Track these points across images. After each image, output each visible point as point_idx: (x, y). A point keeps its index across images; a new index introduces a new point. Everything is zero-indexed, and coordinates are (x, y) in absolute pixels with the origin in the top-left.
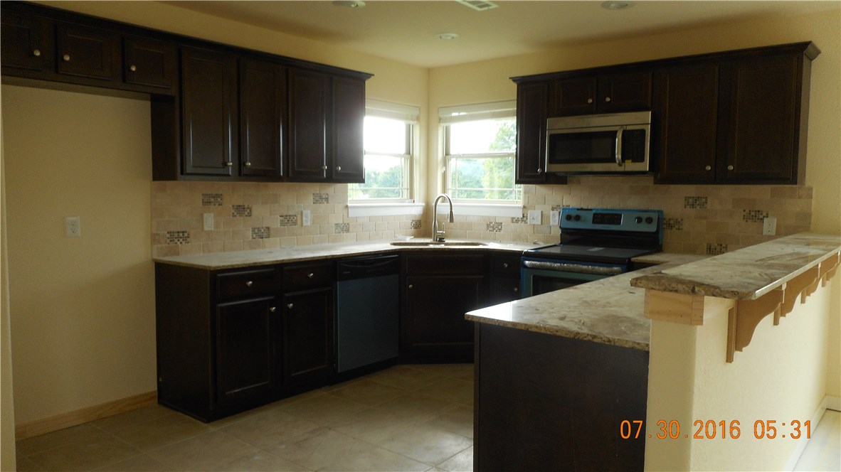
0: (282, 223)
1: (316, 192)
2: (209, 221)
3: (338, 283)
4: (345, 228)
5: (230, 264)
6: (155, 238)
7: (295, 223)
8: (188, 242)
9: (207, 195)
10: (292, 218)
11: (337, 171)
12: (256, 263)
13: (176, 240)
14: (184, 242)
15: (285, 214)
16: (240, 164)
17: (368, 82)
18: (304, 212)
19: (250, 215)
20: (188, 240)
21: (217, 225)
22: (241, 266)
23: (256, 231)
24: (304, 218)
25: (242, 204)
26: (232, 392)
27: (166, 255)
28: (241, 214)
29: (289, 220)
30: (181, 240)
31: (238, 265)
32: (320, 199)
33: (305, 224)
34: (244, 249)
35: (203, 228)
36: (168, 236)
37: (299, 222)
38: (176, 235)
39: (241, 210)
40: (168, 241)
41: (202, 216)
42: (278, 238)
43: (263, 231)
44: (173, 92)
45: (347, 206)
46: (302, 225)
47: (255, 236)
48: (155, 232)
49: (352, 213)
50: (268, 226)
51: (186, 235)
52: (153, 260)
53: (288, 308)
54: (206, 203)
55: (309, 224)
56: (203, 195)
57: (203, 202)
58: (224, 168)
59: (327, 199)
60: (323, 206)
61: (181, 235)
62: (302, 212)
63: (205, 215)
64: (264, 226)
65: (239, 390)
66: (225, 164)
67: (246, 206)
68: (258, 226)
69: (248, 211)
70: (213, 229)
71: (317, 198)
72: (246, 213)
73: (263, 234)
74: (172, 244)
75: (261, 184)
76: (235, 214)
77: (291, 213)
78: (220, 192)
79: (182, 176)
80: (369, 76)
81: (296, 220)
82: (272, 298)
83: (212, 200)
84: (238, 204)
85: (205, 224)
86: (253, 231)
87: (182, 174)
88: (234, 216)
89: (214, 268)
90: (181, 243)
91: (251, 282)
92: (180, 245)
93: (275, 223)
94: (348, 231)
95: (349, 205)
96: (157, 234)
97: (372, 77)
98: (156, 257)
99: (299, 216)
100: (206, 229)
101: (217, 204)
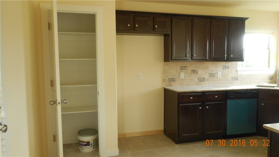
0: (209, 76)
1: (224, 65)
2: (182, 75)
3: (228, 100)
4: (236, 79)
5: (185, 91)
6: (164, 81)
7: (214, 76)
8: (175, 82)
9: (182, 66)
10: (213, 74)
11: (231, 57)
12: (194, 91)
13: (171, 81)
14: (173, 82)
15: (211, 73)
16: (192, 56)
17: (246, 21)
18: (218, 72)
19: (197, 73)
20: (175, 81)
21: (185, 77)
22: (188, 92)
23: (199, 79)
24: (218, 75)
25: (194, 69)
26: (184, 135)
27: (167, 86)
28: (194, 73)
29: (212, 75)
30: (173, 81)
31: (187, 91)
32: (225, 68)
33: (218, 77)
34: (194, 85)
35: (180, 78)
36: (168, 80)
37: (216, 76)
38: (171, 80)
39: (193, 71)
40: (168, 81)
41: (180, 73)
42: (208, 82)
43: (202, 79)
44: (169, 33)
45: (237, 70)
46: (217, 77)
47: (198, 81)
48: (164, 78)
49: (239, 73)
50: (204, 77)
51: (174, 80)
52: (164, 88)
53: (206, 108)
54: (181, 69)
55: (220, 77)
56: (180, 66)
57: (180, 69)
58: (186, 57)
59: (228, 68)
60: (226, 71)
61: (173, 80)
62: (217, 72)
63: (181, 73)
64: (202, 77)
65: (187, 135)
66: (186, 56)
67: (196, 70)
68: (200, 77)
69: (196, 72)
70: (183, 78)
71: (224, 67)
72: (196, 73)
73: (201, 80)
74: (170, 83)
75: (201, 62)
76: (192, 73)
77: (213, 73)
78: (186, 65)
79: (171, 61)
80: (247, 19)
81: (215, 75)
82: (200, 104)
83: (183, 68)
84: (193, 69)
85: (181, 76)
86: (198, 78)
87: (171, 60)
88: (191, 74)
89: (179, 92)
90: (172, 82)
91: (192, 98)
92: (172, 83)
93: (206, 76)
94: (237, 80)
95: (238, 70)
96: (165, 79)
97: (249, 19)
98: (164, 87)
99: (216, 74)
100: (181, 78)
101: (185, 70)
